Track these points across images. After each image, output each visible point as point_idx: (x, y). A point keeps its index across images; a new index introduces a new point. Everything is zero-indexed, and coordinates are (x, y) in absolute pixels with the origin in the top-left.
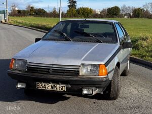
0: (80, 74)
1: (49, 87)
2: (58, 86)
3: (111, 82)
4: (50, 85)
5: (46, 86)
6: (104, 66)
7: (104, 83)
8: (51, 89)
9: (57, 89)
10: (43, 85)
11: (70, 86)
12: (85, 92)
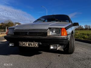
0: (48, 35)
1: (27, 44)
2: (33, 43)
3: (69, 42)
4: (27, 43)
5: (25, 44)
6: (65, 29)
7: (65, 41)
8: (28, 46)
9: (32, 45)
10: (23, 43)
11: (41, 44)
12: (52, 48)
